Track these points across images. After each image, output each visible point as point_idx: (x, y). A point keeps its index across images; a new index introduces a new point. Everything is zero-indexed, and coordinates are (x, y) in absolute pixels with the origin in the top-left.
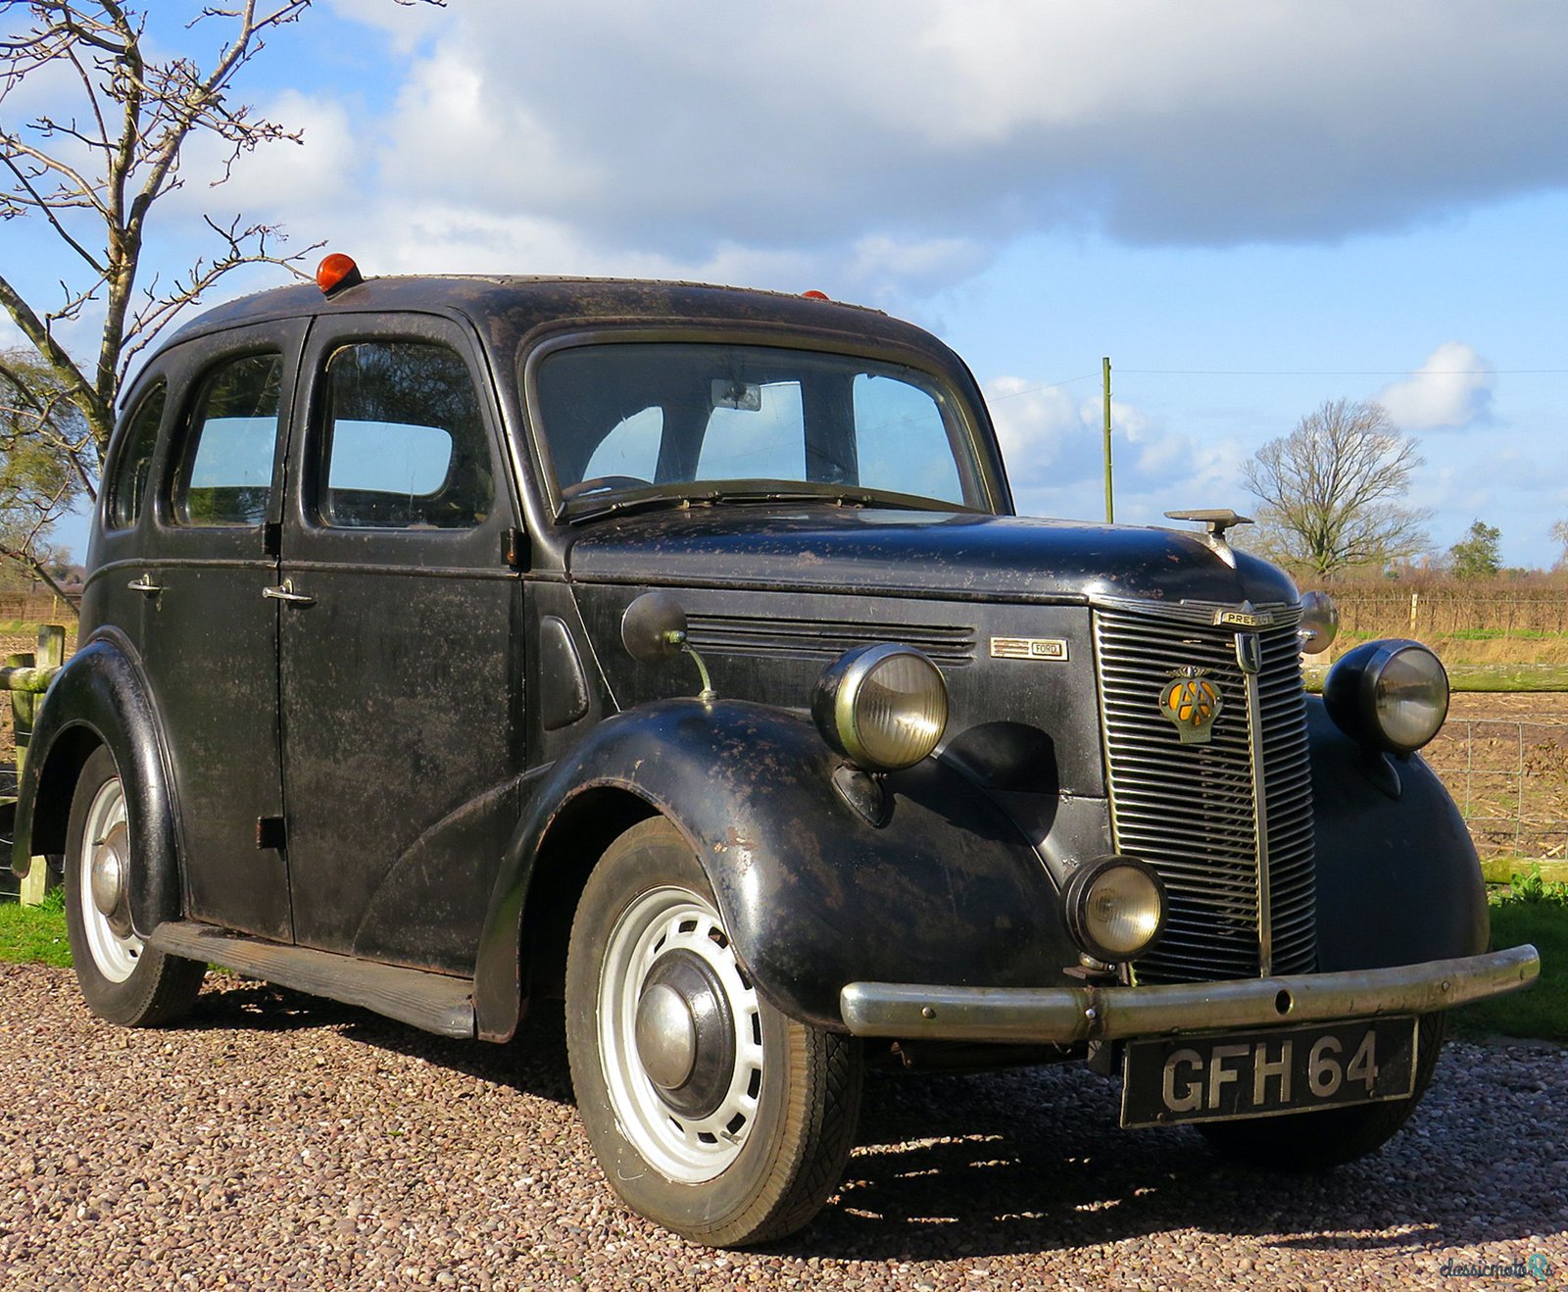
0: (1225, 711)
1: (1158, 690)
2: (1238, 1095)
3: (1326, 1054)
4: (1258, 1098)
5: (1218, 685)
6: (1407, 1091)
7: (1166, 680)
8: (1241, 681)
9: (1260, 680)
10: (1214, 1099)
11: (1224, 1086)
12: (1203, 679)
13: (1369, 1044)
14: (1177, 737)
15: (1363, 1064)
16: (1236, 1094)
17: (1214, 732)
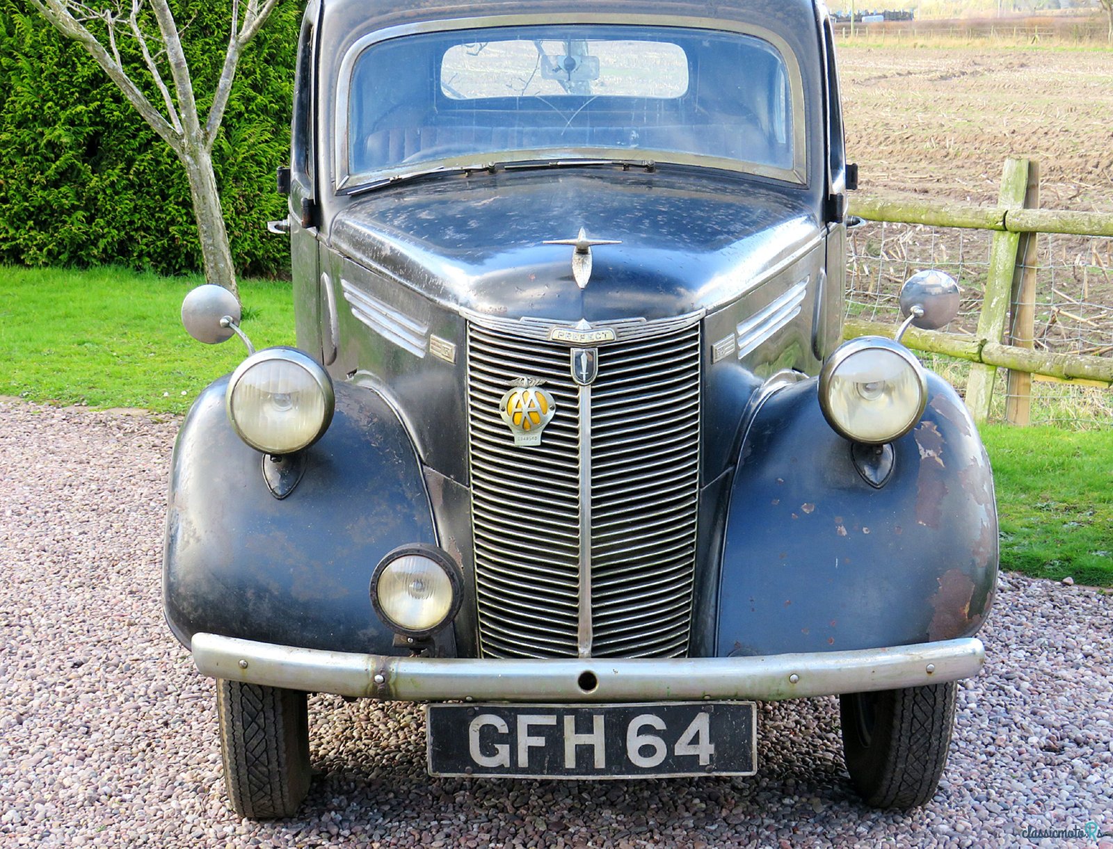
0: (556, 418)
1: (500, 397)
2: (547, 759)
3: (645, 730)
4: (570, 762)
5: (552, 394)
6: (751, 770)
7: (507, 388)
8: (576, 391)
9: (594, 391)
10: (523, 760)
11: (532, 750)
12: (537, 389)
13: (701, 723)
14: (512, 439)
15: (695, 740)
16: (546, 757)
17: (544, 436)
